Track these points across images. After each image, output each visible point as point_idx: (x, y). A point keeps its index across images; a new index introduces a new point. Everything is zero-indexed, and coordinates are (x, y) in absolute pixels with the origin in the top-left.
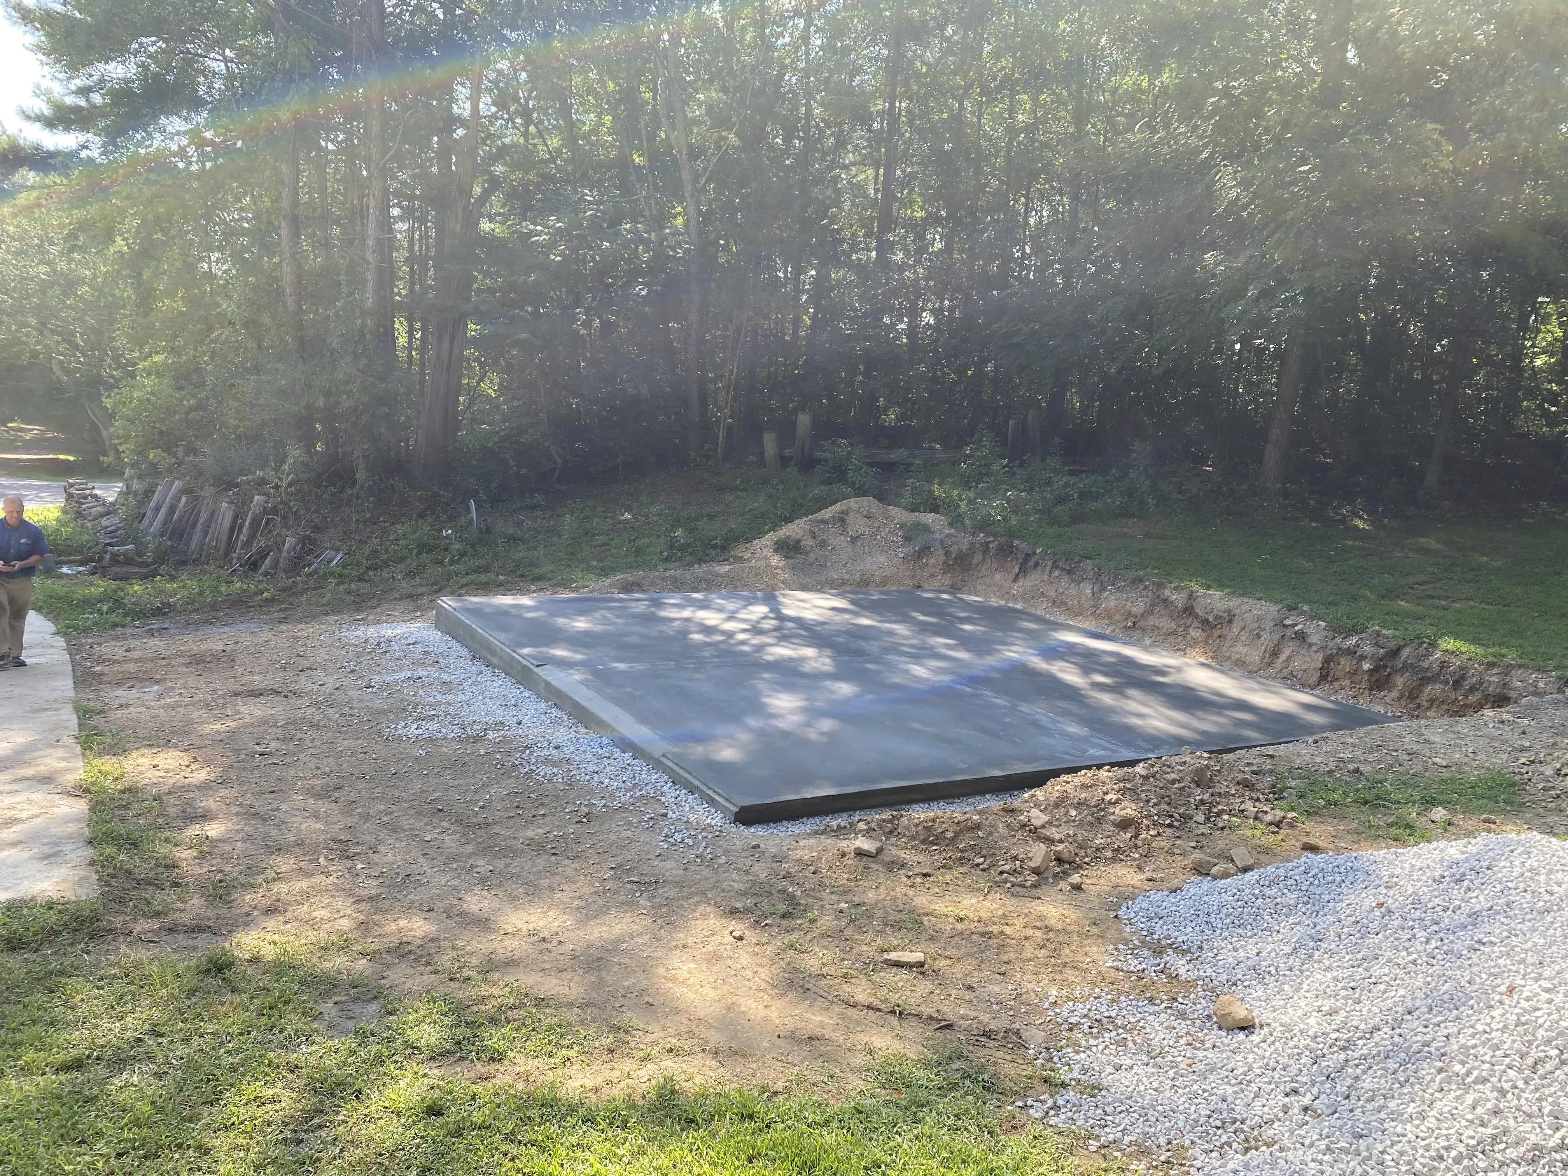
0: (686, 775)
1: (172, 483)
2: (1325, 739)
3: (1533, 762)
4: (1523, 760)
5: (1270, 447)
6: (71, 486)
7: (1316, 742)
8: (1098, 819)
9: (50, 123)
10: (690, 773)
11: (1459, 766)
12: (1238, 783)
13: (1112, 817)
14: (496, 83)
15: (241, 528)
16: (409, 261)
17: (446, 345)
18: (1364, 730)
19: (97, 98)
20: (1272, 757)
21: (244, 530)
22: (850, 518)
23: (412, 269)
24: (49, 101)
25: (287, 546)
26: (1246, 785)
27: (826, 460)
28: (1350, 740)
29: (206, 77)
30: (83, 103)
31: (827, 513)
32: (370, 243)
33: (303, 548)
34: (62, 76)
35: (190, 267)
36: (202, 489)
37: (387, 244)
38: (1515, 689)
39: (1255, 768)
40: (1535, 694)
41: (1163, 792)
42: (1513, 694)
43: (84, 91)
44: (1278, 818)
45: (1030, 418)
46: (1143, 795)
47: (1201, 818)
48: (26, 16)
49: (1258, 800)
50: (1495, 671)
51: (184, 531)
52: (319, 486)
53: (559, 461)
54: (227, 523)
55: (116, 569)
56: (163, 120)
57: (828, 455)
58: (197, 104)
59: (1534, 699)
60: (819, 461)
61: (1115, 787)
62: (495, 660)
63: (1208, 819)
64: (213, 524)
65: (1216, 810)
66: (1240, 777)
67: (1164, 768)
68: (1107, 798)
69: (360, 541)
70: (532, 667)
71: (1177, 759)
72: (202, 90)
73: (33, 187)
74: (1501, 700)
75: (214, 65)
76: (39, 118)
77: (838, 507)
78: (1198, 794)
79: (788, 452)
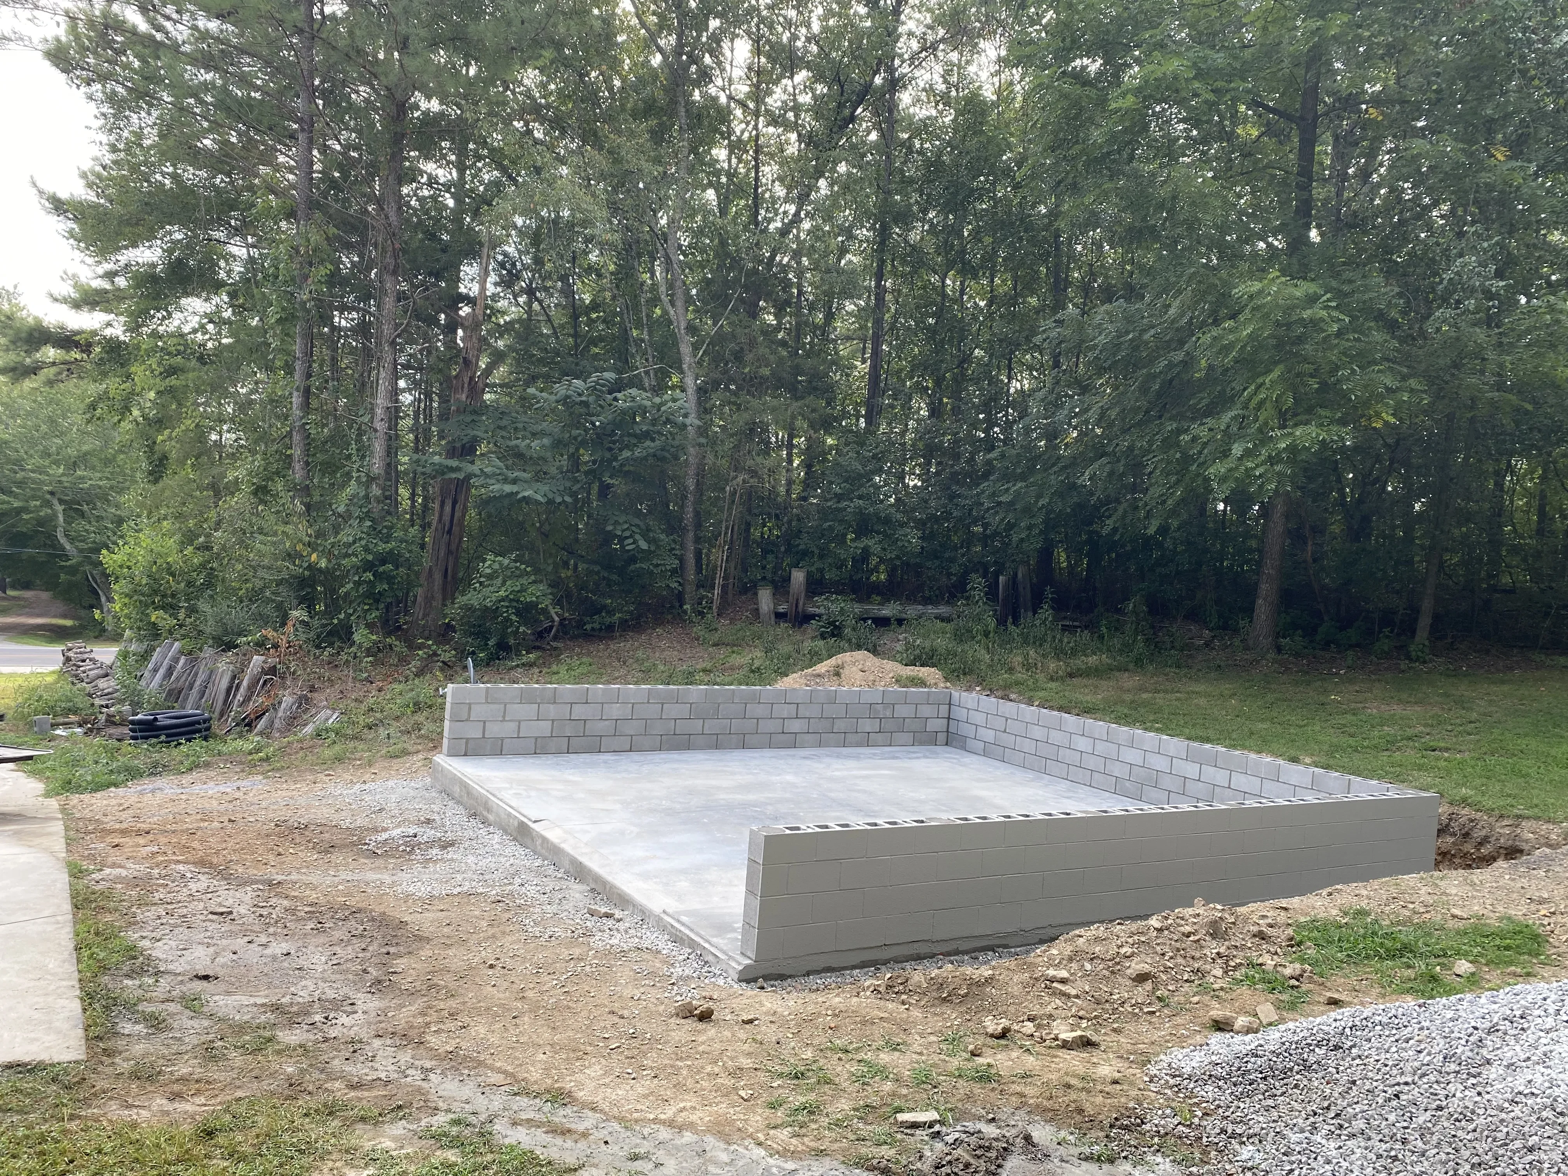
0: (687, 932)
1: (172, 645)
2: (1339, 891)
3: (1554, 913)
4: (1543, 912)
5: (1260, 601)
6: (70, 650)
7: (1330, 894)
8: (1113, 972)
9: (77, 305)
10: (692, 930)
11: (1481, 917)
12: (1254, 936)
13: (1128, 972)
14: (502, 265)
15: (238, 687)
16: (413, 429)
17: (448, 508)
18: (1376, 882)
19: (121, 282)
20: (1286, 909)
21: (242, 690)
22: (845, 673)
23: (416, 437)
24: (76, 286)
25: (283, 705)
26: (1261, 936)
27: (820, 616)
28: (1364, 893)
29: (227, 261)
30: (108, 286)
31: (822, 668)
32: (379, 411)
33: (299, 707)
34: (90, 260)
35: (202, 438)
36: (201, 649)
37: (394, 414)
38: (1527, 841)
39: (1270, 921)
40: (1549, 846)
41: (1178, 945)
42: (1526, 847)
43: (110, 275)
44: (1298, 972)
45: (1020, 575)
46: (1158, 948)
47: (1219, 972)
48: (59, 206)
49: (1276, 953)
50: (1505, 822)
51: (180, 692)
52: (318, 647)
53: (557, 619)
54: (224, 683)
55: (112, 730)
56: (184, 301)
57: (822, 610)
58: (217, 286)
59: (1548, 851)
60: (813, 617)
61: (1130, 940)
62: (491, 817)
63: (1226, 972)
64: (210, 685)
65: (1232, 964)
66: (1255, 929)
67: (1179, 921)
68: (1123, 951)
69: (356, 700)
70: (530, 824)
71: (1190, 911)
72: (222, 275)
73: (54, 364)
74: (1513, 852)
75: (235, 250)
76: (65, 301)
77: (833, 661)
78: (1213, 948)
79: (781, 609)
